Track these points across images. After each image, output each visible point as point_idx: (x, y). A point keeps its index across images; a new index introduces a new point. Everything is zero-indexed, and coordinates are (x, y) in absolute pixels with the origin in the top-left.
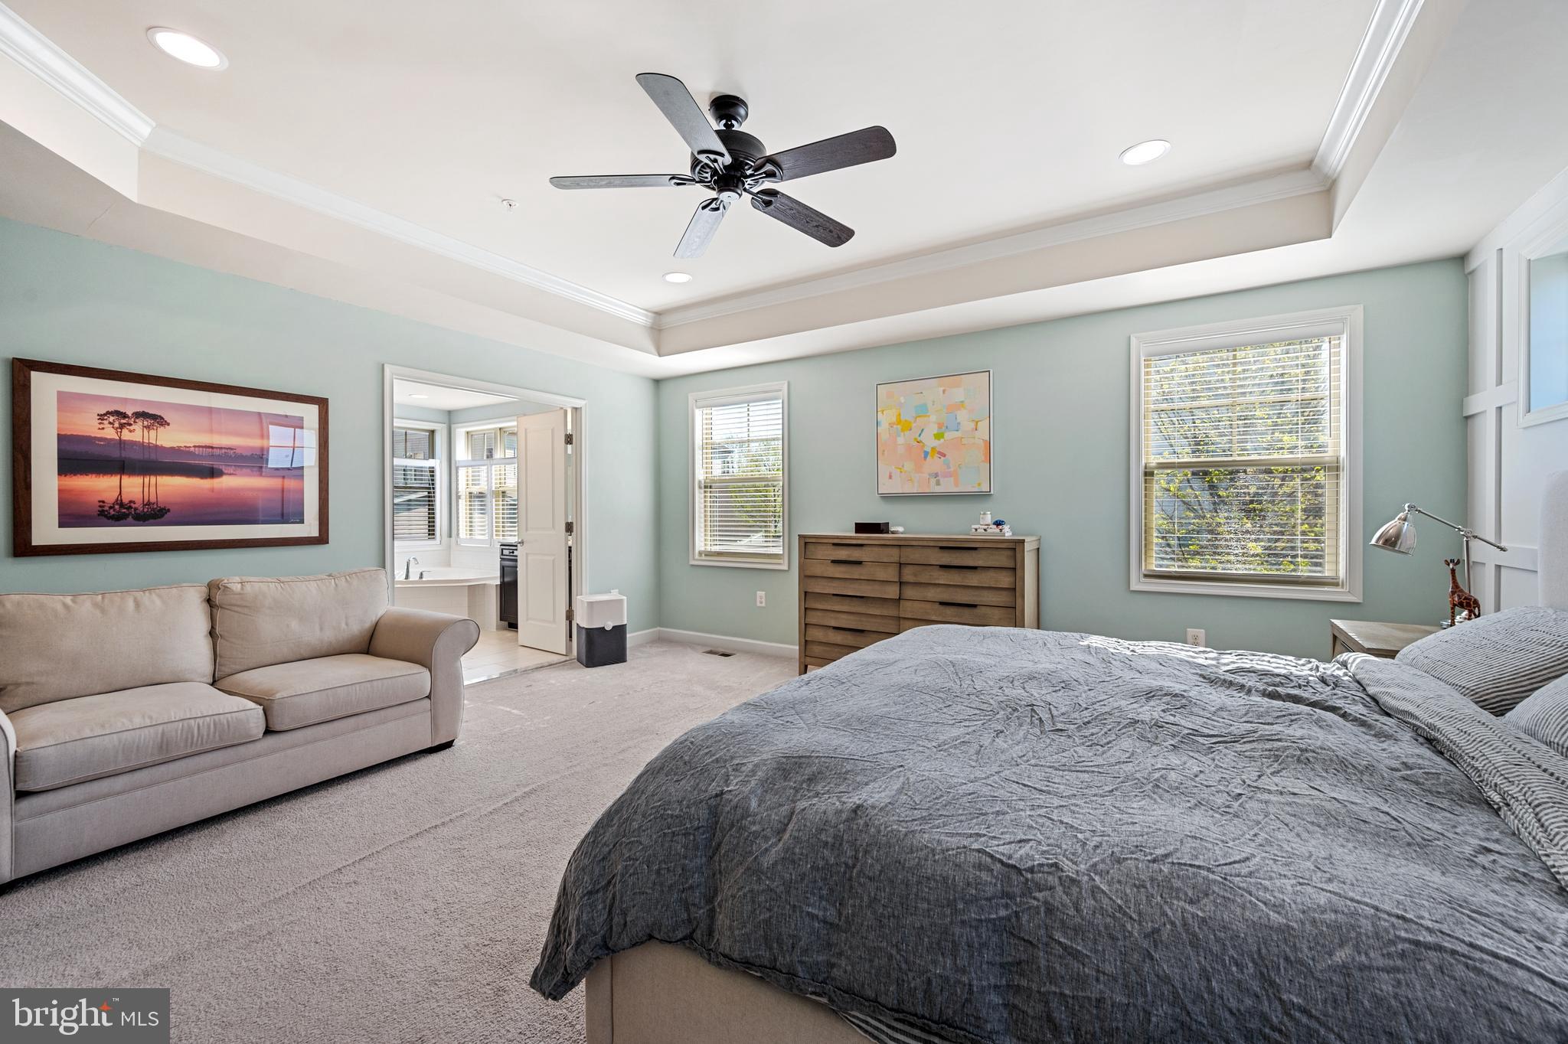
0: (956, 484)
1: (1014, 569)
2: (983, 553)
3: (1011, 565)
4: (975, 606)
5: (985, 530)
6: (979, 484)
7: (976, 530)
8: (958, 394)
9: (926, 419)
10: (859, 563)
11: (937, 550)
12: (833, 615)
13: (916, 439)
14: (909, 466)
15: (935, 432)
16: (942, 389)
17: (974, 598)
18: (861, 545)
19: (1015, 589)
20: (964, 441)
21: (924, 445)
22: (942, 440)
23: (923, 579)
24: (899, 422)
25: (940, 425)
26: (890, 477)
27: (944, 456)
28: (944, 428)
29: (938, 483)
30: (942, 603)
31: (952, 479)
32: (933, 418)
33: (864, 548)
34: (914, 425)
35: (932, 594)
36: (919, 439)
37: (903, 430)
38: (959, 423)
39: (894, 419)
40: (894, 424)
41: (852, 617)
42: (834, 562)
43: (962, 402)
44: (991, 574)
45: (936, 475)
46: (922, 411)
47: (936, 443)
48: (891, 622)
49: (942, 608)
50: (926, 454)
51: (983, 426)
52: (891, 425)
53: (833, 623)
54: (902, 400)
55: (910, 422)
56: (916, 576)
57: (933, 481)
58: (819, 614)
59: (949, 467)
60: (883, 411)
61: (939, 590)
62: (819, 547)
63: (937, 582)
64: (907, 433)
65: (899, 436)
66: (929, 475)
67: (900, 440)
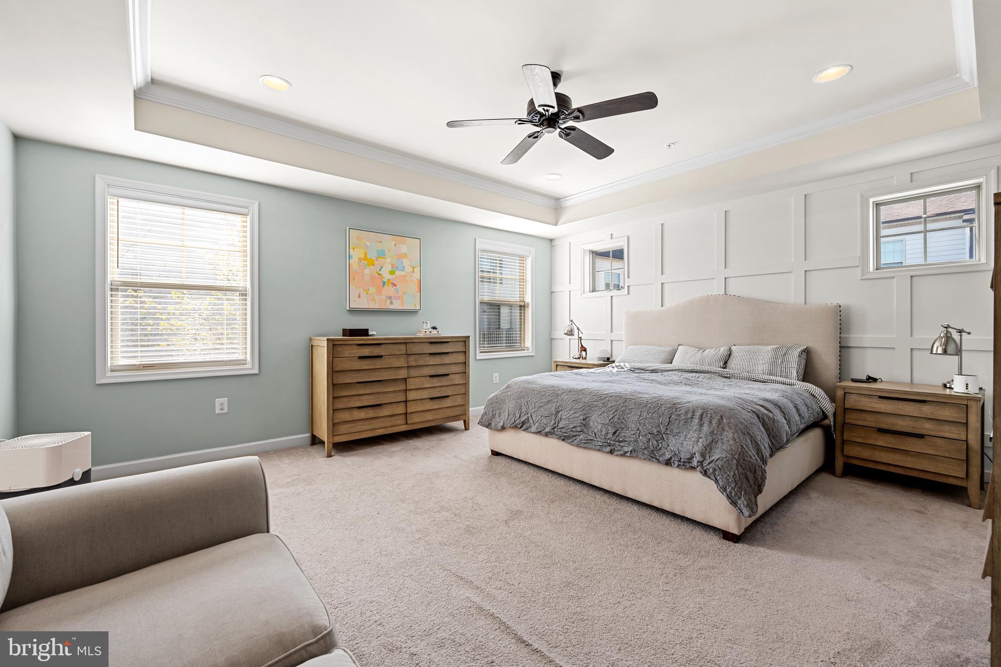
0: (402, 305)
1: (465, 352)
2: (451, 345)
3: (464, 350)
4: (448, 375)
5: (430, 332)
6: (415, 305)
7: (426, 332)
8: (404, 249)
9: (385, 260)
10: (380, 357)
11: (428, 344)
12: (357, 398)
13: (377, 272)
14: (372, 290)
15: (390, 270)
16: (395, 243)
17: (447, 371)
18: (380, 344)
19: (465, 363)
20: (407, 278)
21: (383, 277)
22: (394, 275)
23: (421, 363)
24: (366, 259)
25: (393, 266)
26: (359, 297)
27: (395, 285)
28: (395, 268)
29: (391, 303)
30: (431, 376)
31: (400, 301)
32: (388, 260)
33: (382, 346)
34: (376, 262)
35: (427, 371)
36: (379, 272)
37: (368, 265)
38: (404, 267)
39: (362, 256)
40: (362, 259)
41: (372, 397)
42: (360, 358)
43: (406, 254)
44: (455, 355)
45: (390, 298)
46: (381, 254)
47: (390, 277)
48: (400, 394)
49: (431, 379)
50: (384, 283)
51: (417, 270)
52: (360, 260)
53: (358, 404)
54: (368, 244)
55: (374, 261)
56: (416, 361)
57: (388, 301)
58: (345, 399)
59: (398, 293)
60: (354, 249)
61: (429, 368)
62: (346, 348)
63: (429, 364)
64: (371, 267)
65: (366, 268)
66: (386, 297)
67: (367, 271)
